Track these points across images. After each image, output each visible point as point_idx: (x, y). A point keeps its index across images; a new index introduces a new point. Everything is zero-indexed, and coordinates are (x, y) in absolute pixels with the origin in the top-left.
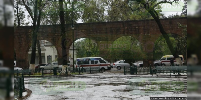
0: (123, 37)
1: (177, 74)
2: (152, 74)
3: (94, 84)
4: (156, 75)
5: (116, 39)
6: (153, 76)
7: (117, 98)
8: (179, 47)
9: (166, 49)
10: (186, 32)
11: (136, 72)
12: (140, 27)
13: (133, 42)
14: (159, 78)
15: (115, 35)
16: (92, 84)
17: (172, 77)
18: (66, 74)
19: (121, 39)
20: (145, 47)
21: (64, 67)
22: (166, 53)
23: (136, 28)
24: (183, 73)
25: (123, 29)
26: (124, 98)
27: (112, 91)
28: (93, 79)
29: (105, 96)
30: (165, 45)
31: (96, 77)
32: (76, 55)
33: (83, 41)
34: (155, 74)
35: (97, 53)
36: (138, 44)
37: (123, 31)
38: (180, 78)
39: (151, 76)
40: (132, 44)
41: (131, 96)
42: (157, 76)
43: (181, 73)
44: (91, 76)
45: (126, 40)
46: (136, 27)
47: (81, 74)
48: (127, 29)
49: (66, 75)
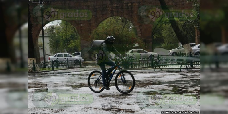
0: (111, 19)
1: (189, 66)
2: (154, 68)
3: (72, 86)
4: (160, 69)
5: (102, 21)
6: (156, 70)
7: (107, 110)
8: (184, 30)
9: (168, 33)
10: (198, 7)
11: (132, 65)
12: (134, 4)
13: (125, 24)
14: (165, 74)
15: (101, 16)
16: (69, 86)
17: (183, 71)
18: (33, 70)
19: (109, 21)
20: (140, 31)
21: (31, 60)
22: (168, 39)
23: (129, 5)
24: (198, 65)
25: (111, 7)
26: (120, 110)
27: (99, 98)
28: (71, 77)
29: (88, 107)
30: (166, 28)
31: (75, 74)
32: (49, 43)
33: (59, 25)
34: (158, 68)
35: (78, 41)
36: (130, 28)
37: (111, 9)
38: (194, 72)
39: (153, 70)
40: (124, 27)
41: (131, 106)
42: (162, 70)
43: (195, 65)
44: (69, 72)
45: (115, 22)
46: (128, 3)
47: (54, 70)
48: (117, 7)
49: (34, 72)
